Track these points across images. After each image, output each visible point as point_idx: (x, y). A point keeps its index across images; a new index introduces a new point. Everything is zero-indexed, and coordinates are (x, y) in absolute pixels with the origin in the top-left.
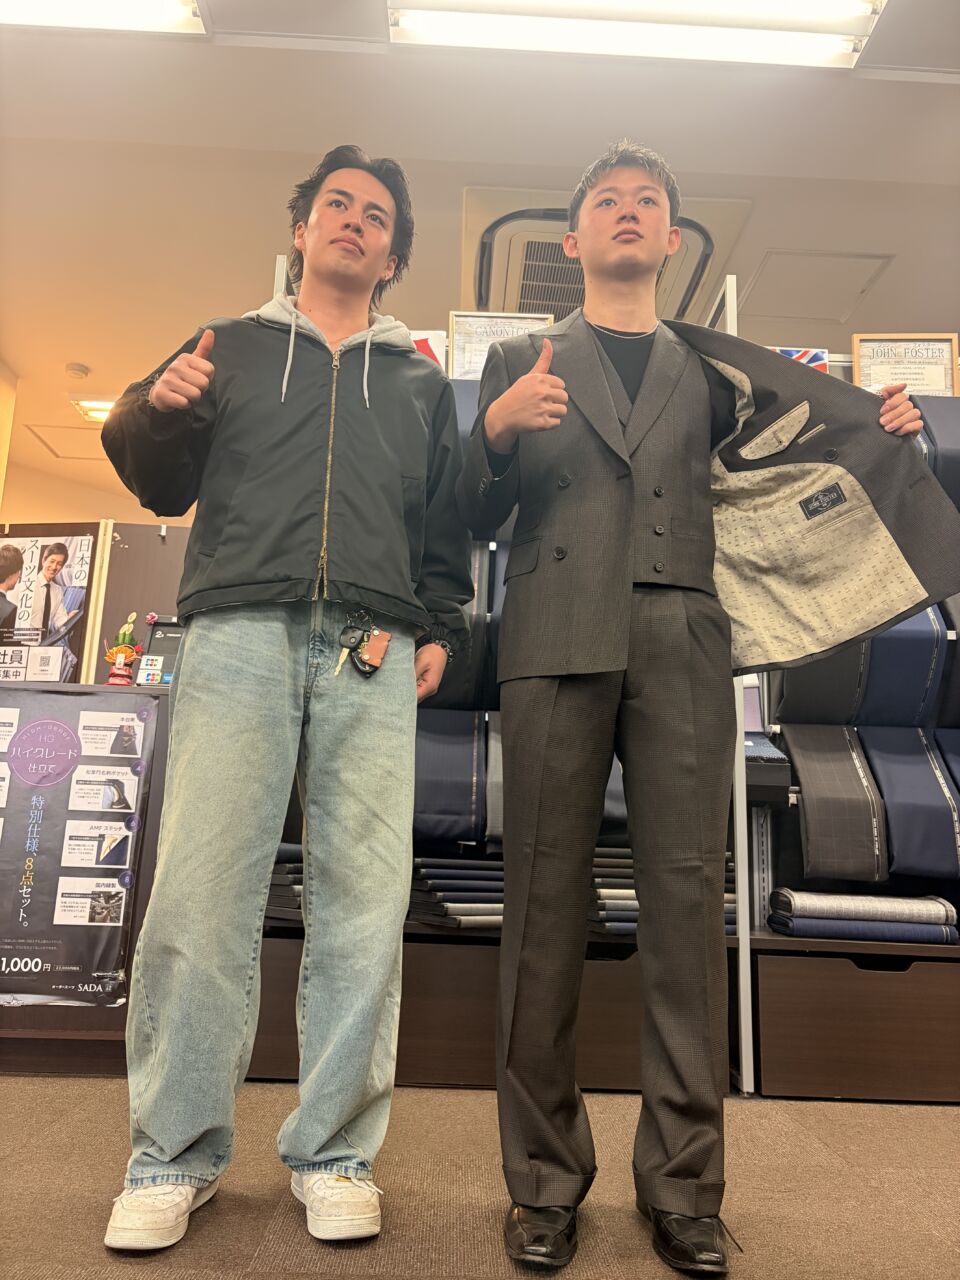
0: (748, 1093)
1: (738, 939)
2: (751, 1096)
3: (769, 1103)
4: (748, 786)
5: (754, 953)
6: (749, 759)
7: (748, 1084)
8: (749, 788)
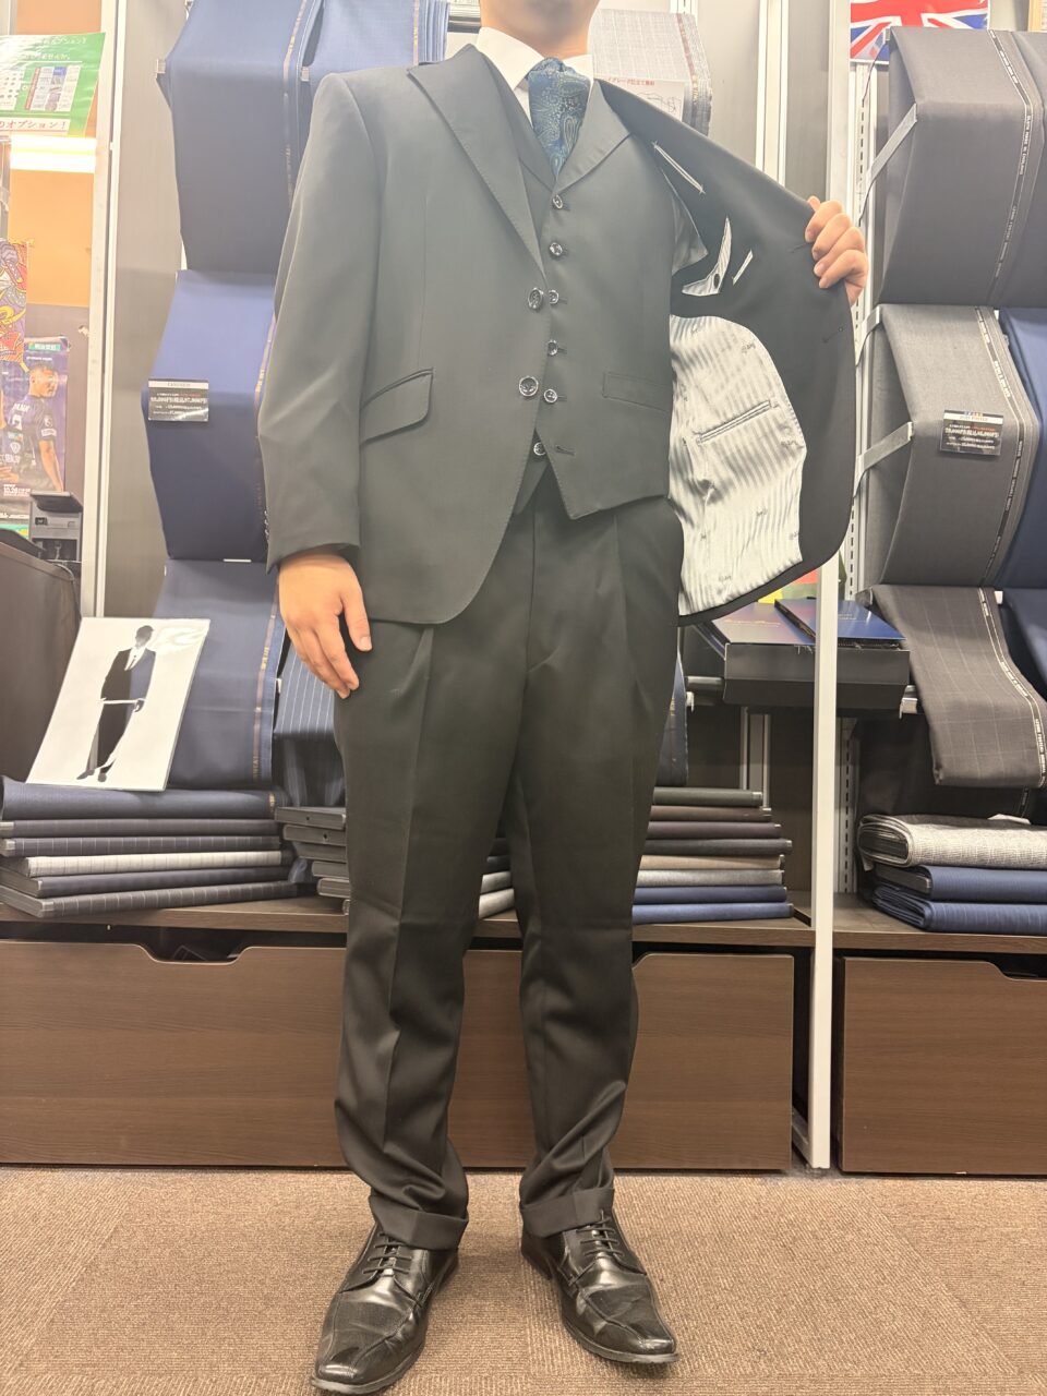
0: (819, 1169)
1: (813, 934)
2: (822, 1173)
3: (852, 1185)
4: (838, 685)
5: (839, 954)
6: (843, 642)
7: (820, 1155)
8: (841, 688)
